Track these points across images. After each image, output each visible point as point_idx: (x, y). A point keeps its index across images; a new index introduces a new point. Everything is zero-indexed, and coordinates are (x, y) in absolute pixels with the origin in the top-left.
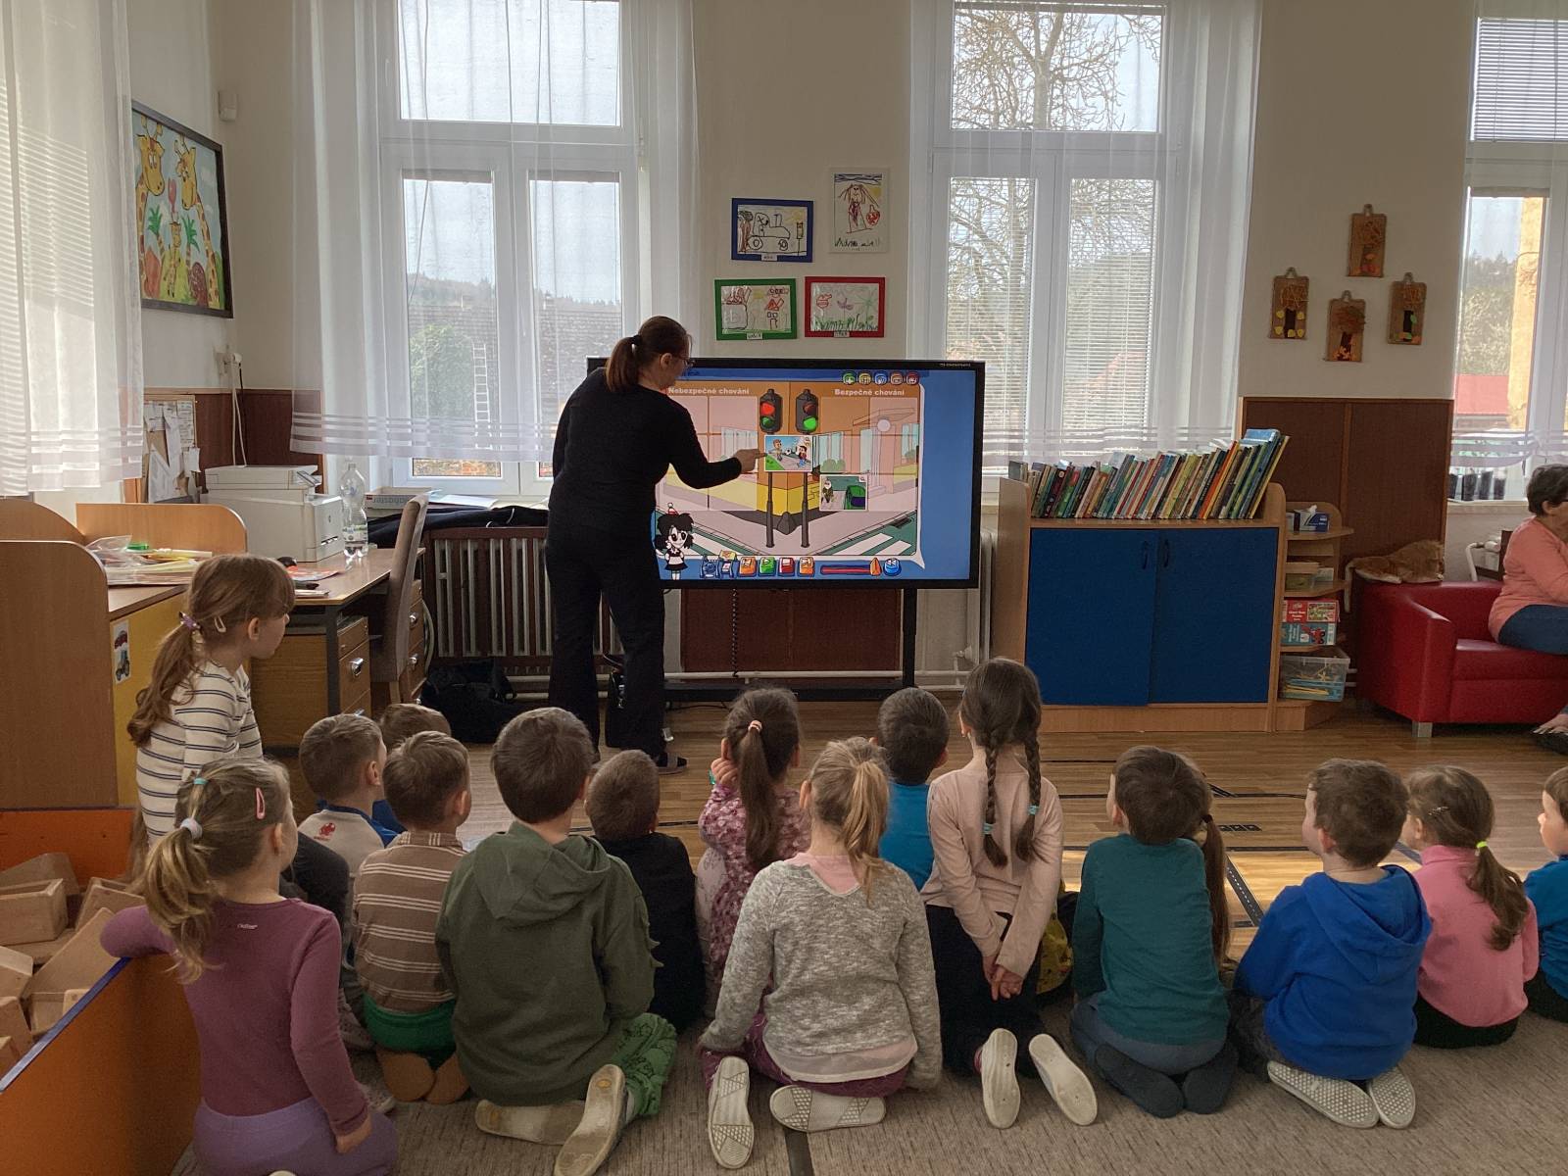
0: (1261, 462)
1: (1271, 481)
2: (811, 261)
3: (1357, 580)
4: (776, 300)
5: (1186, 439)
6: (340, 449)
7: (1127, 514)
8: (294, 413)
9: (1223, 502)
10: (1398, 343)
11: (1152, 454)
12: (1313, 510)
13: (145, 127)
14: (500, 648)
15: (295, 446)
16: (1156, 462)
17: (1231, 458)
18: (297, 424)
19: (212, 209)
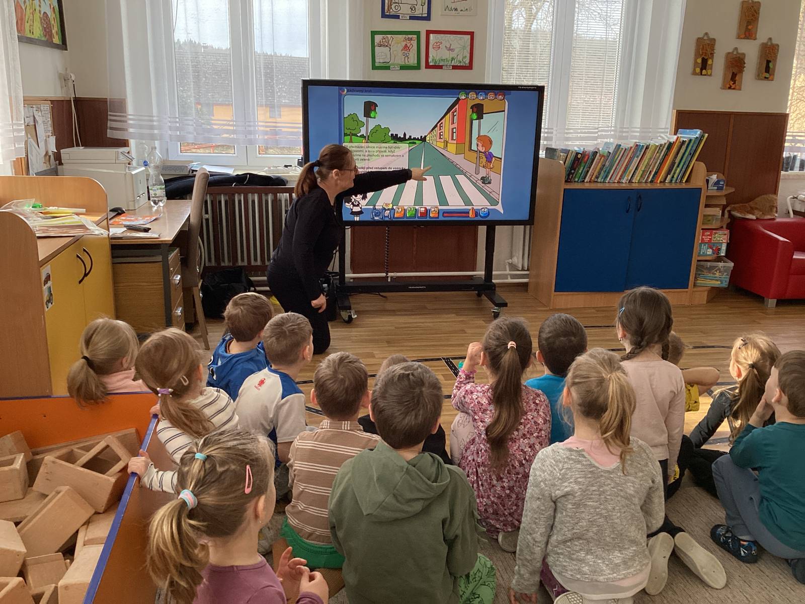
0: (691, 149)
1: (696, 160)
2: (430, 20)
3: (732, 218)
4: (408, 45)
6: (141, 137)
7: (615, 179)
8: (109, 113)
9: (669, 172)
10: (762, 80)
11: (629, 143)
14: (243, 260)
15: (110, 134)
16: (633, 148)
17: (675, 146)
18: (111, 120)
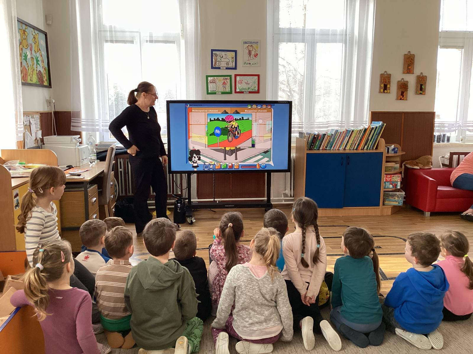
0: (377, 132)
1: (380, 137)
2: (236, 69)
3: (406, 168)
4: (225, 82)
5: (353, 125)
6: (87, 130)
7: (336, 149)
8: (72, 119)
9: (366, 144)
10: (418, 94)
11: (344, 129)
12: (393, 146)
13: (22, 26)
15: (72, 129)
16: (345, 132)
17: (368, 131)
18: (73, 122)
19: (44, 53)
